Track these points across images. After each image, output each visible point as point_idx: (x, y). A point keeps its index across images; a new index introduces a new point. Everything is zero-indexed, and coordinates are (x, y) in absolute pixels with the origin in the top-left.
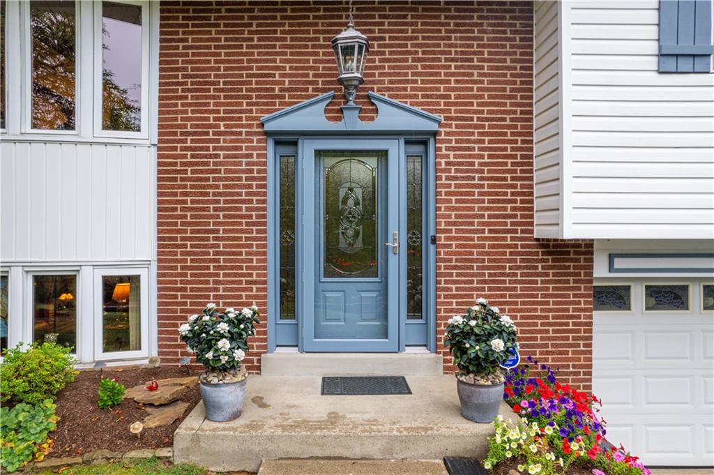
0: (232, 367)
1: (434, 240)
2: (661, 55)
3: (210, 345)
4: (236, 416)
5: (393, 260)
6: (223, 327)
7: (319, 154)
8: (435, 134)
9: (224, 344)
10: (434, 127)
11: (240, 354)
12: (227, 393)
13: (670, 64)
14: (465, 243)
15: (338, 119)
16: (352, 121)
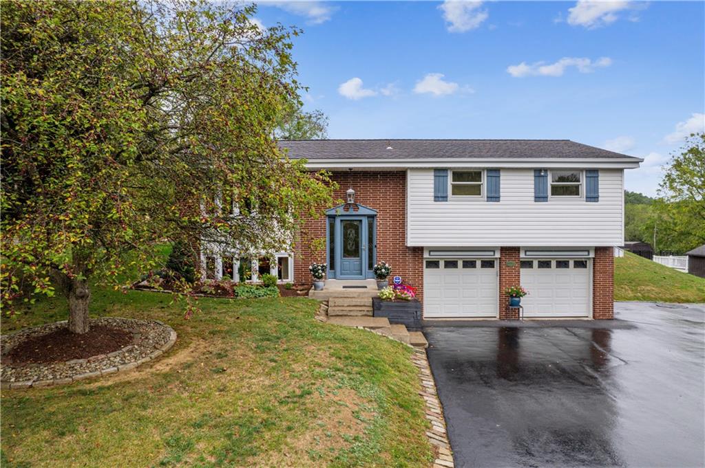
0: (321, 277)
1: (376, 246)
2: (435, 197)
3: (317, 271)
4: (322, 290)
5: (363, 252)
6: (320, 267)
7: (341, 221)
8: (376, 215)
9: (320, 271)
10: (376, 213)
11: (323, 274)
12: (320, 283)
13: (437, 199)
14: (385, 247)
15: (347, 211)
16: (351, 212)
